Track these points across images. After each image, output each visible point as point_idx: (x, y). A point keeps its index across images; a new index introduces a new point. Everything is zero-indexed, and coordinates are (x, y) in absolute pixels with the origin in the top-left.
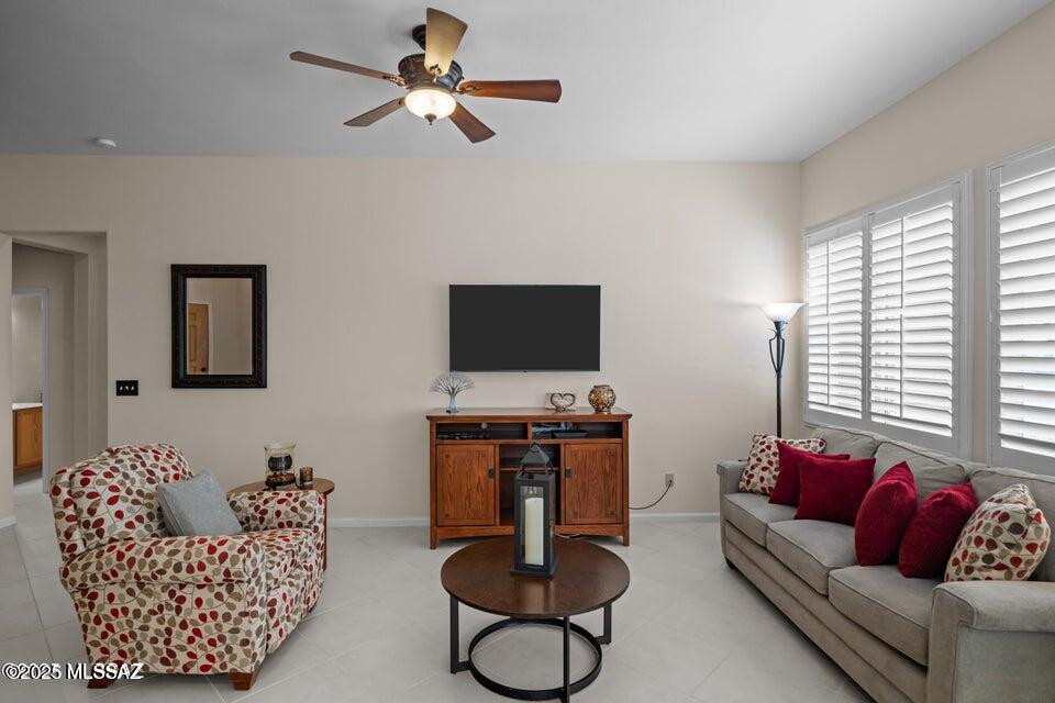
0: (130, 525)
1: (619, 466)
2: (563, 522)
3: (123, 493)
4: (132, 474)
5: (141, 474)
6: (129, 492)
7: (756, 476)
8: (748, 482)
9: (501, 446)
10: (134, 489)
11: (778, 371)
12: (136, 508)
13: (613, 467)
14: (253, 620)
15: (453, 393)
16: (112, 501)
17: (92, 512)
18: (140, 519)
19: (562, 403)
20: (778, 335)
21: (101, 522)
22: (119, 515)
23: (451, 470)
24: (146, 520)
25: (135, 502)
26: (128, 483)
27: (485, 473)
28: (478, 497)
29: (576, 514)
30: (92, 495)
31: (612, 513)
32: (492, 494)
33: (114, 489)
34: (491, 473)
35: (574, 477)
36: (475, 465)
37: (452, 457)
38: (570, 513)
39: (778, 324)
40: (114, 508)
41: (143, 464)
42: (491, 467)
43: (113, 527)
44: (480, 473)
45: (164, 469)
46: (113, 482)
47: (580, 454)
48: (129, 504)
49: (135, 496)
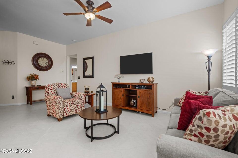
0: (53, 93)
1: (151, 97)
2: (138, 108)
3: (53, 89)
4: (56, 86)
5: (57, 87)
6: (54, 89)
7: (182, 101)
8: (179, 103)
9: (125, 89)
10: (55, 88)
11: (209, 72)
12: (54, 91)
13: (150, 97)
14: (59, 110)
15: (119, 78)
16: (51, 89)
17: (48, 91)
18: (54, 93)
19: (142, 81)
20: (209, 61)
21: (49, 92)
22: (52, 92)
23: (116, 94)
24: (55, 93)
25: (55, 90)
26: (54, 87)
27: (122, 95)
28: (120, 100)
29: (141, 107)
30: (49, 88)
31: (149, 108)
32: (123, 100)
33: (52, 88)
34: (123, 95)
35: (140, 98)
36: (120, 94)
37: (116, 91)
38: (139, 107)
39: (208, 57)
40: (51, 91)
41: (58, 85)
42: (123, 94)
43: (50, 93)
44: (121, 95)
45: (62, 86)
46: (52, 87)
47: (142, 93)
48: (53, 90)
49: (55, 89)
